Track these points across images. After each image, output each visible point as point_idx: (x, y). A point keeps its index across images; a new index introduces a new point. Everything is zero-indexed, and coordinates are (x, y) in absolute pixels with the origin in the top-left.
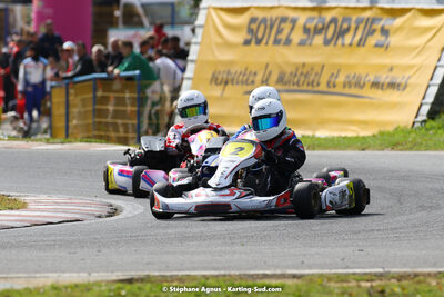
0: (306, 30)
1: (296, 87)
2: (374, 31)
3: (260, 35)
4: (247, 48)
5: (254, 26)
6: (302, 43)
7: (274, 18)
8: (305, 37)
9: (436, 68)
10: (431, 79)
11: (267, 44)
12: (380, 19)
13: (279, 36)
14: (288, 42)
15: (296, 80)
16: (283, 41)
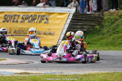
0: (23, 18)
1: (19, 34)
2: (44, 19)
3: (8, 20)
4: (4, 23)
5: (6, 17)
6: (21, 22)
7: (13, 15)
8: (22, 20)
9: (63, 29)
10: (62, 32)
11: (10, 22)
12: (46, 16)
13: (14, 20)
14: (17, 22)
15: (20, 32)
16: (15, 22)
